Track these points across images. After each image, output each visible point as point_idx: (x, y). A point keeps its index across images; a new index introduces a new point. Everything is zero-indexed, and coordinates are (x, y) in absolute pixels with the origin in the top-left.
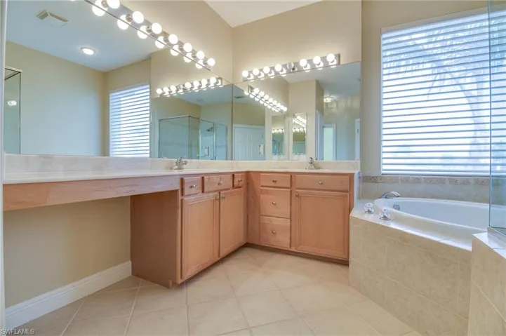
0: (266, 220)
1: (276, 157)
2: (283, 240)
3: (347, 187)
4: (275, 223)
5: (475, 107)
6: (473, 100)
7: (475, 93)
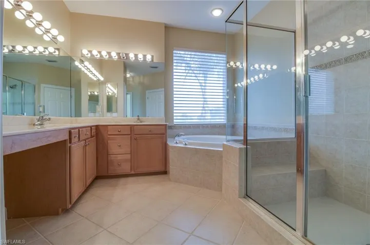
0: (112, 157)
1: (109, 114)
2: (126, 168)
3: (164, 132)
4: (119, 158)
5: (204, 91)
6: (203, 87)
7: (204, 84)
